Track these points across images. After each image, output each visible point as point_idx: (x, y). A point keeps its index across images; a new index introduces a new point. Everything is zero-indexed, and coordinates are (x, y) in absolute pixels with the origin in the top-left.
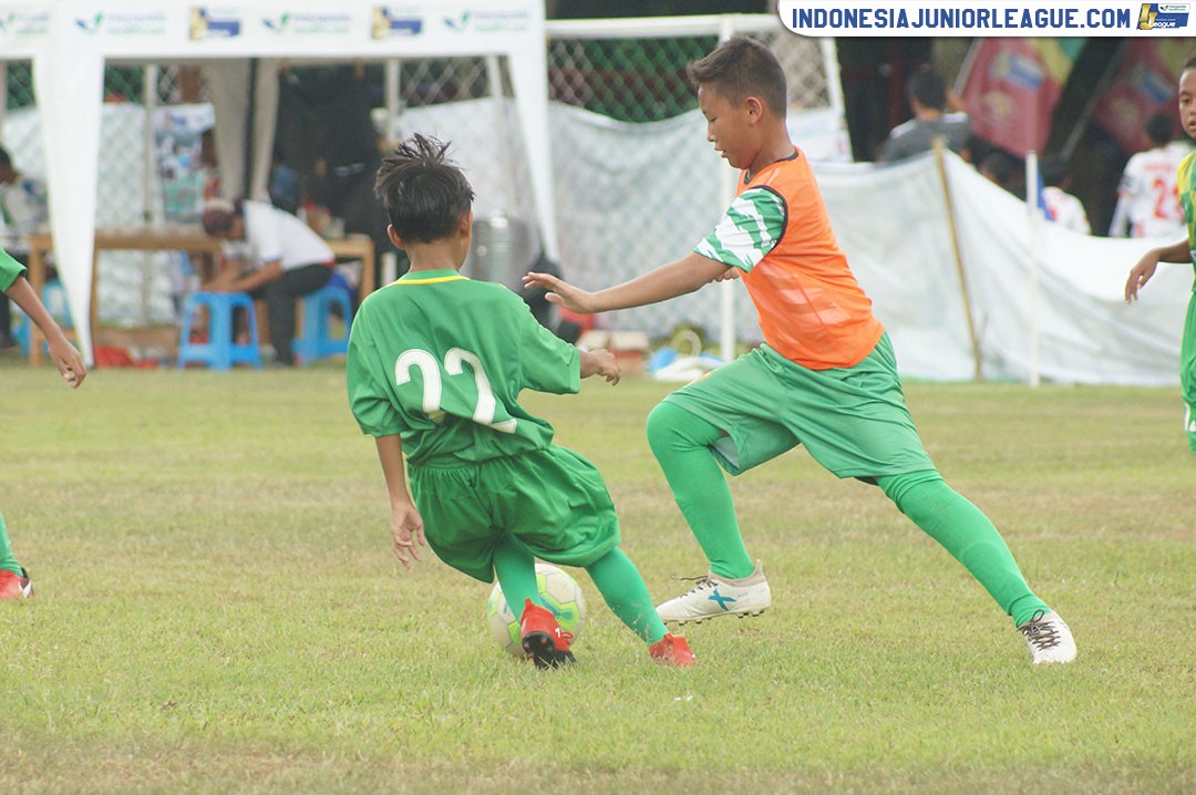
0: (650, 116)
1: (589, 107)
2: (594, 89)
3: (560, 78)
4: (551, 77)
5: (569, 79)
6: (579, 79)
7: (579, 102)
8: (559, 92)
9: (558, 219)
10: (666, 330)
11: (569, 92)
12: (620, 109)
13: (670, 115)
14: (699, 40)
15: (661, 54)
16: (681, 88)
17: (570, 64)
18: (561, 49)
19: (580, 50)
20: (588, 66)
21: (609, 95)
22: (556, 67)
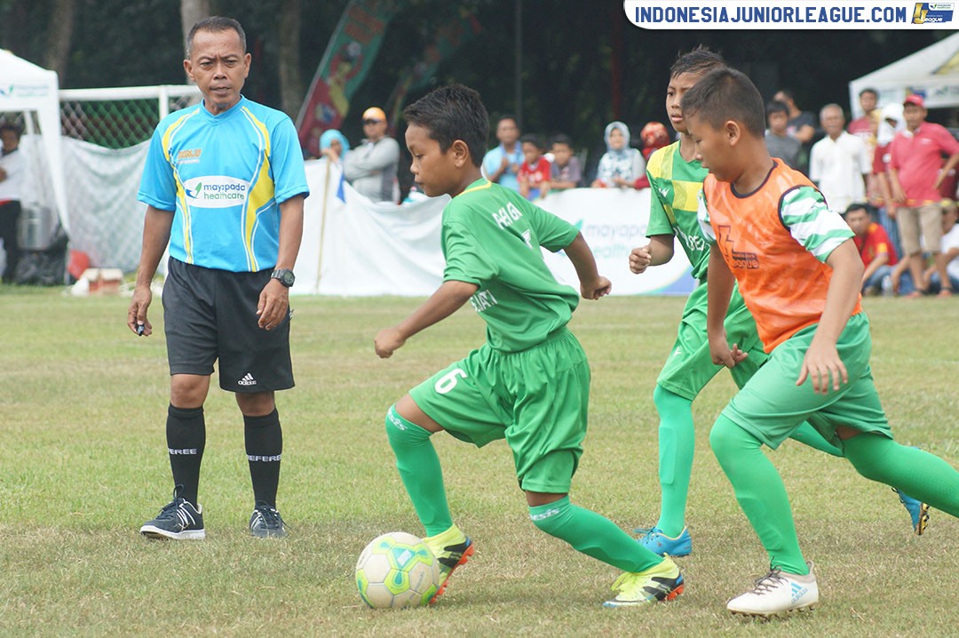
0: (122, 145)
1: (86, 139)
2: (88, 129)
3: (68, 122)
4: (63, 123)
5: (73, 124)
6: (79, 123)
7: (80, 136)
8: (68, 130)
9: (69, 204)
10: (132, 267)
11: (74, 131)
12: (103, 140)
13: (133, 144)
14: (148, 101)
15: (126, 109)
16: (138, 127)
17: (73, 115)
18: (68, 106)
19: (79, 107)
20: (84, 116)
21: (97, 132)
22: (66, 117)
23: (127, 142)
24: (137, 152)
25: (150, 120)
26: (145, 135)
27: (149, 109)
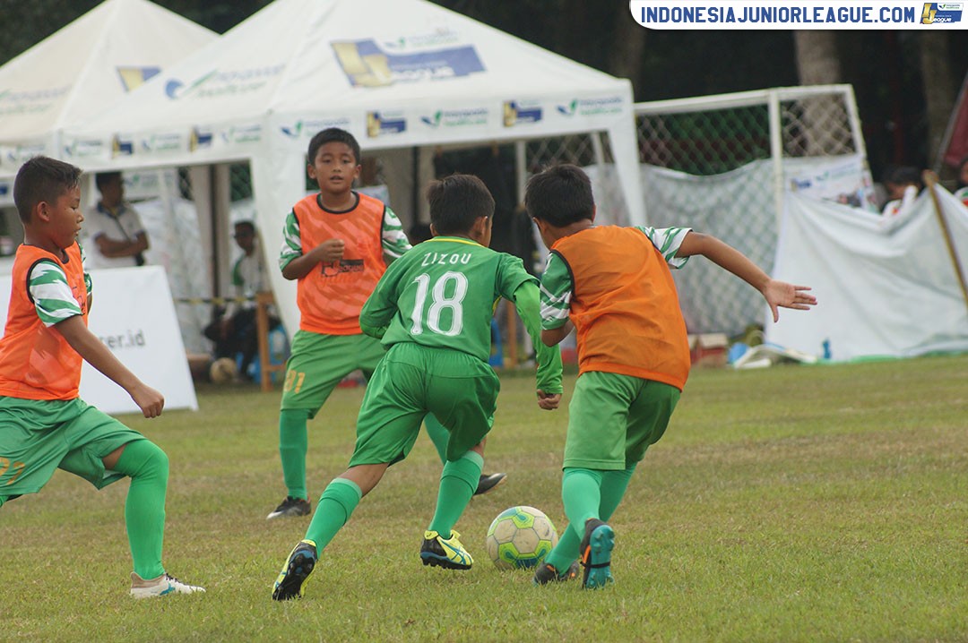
2: (673, 152)
3: (647, 145)
4: (641, 146)
5: (654, 146)
6: (662, 145)
7: (662, 163)
8: (647, 156)
10: (740, 330)
11: (655, 156)
12: (694, 166)
13: (731, 168)
14: (752, 109)
15: (723, 123)
16: (740, 147)
17: (654, 135)
18: (647, 124)
19: (661, 124)
20: (668, 135)
21: (685, 156)
22: (644, 138)
23: (724, 166)
24: (738, 176)
25: (755, 134)
26: (749, 155)
27: (753, 121)
